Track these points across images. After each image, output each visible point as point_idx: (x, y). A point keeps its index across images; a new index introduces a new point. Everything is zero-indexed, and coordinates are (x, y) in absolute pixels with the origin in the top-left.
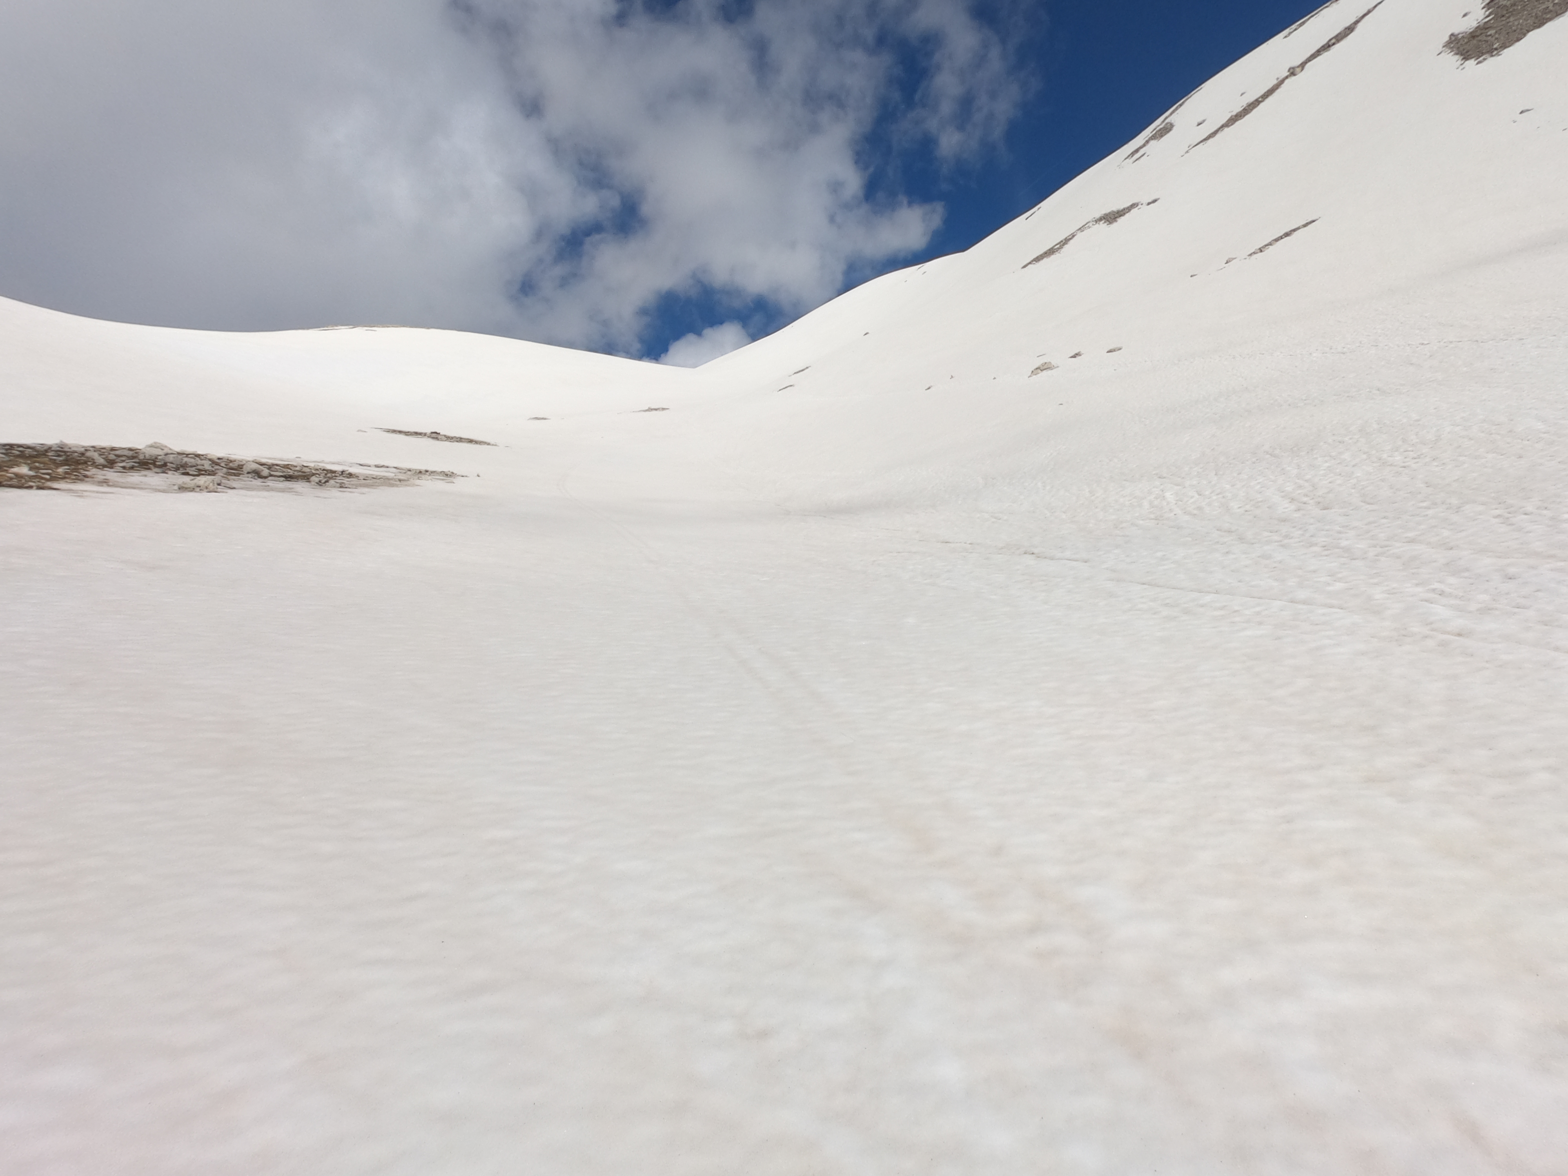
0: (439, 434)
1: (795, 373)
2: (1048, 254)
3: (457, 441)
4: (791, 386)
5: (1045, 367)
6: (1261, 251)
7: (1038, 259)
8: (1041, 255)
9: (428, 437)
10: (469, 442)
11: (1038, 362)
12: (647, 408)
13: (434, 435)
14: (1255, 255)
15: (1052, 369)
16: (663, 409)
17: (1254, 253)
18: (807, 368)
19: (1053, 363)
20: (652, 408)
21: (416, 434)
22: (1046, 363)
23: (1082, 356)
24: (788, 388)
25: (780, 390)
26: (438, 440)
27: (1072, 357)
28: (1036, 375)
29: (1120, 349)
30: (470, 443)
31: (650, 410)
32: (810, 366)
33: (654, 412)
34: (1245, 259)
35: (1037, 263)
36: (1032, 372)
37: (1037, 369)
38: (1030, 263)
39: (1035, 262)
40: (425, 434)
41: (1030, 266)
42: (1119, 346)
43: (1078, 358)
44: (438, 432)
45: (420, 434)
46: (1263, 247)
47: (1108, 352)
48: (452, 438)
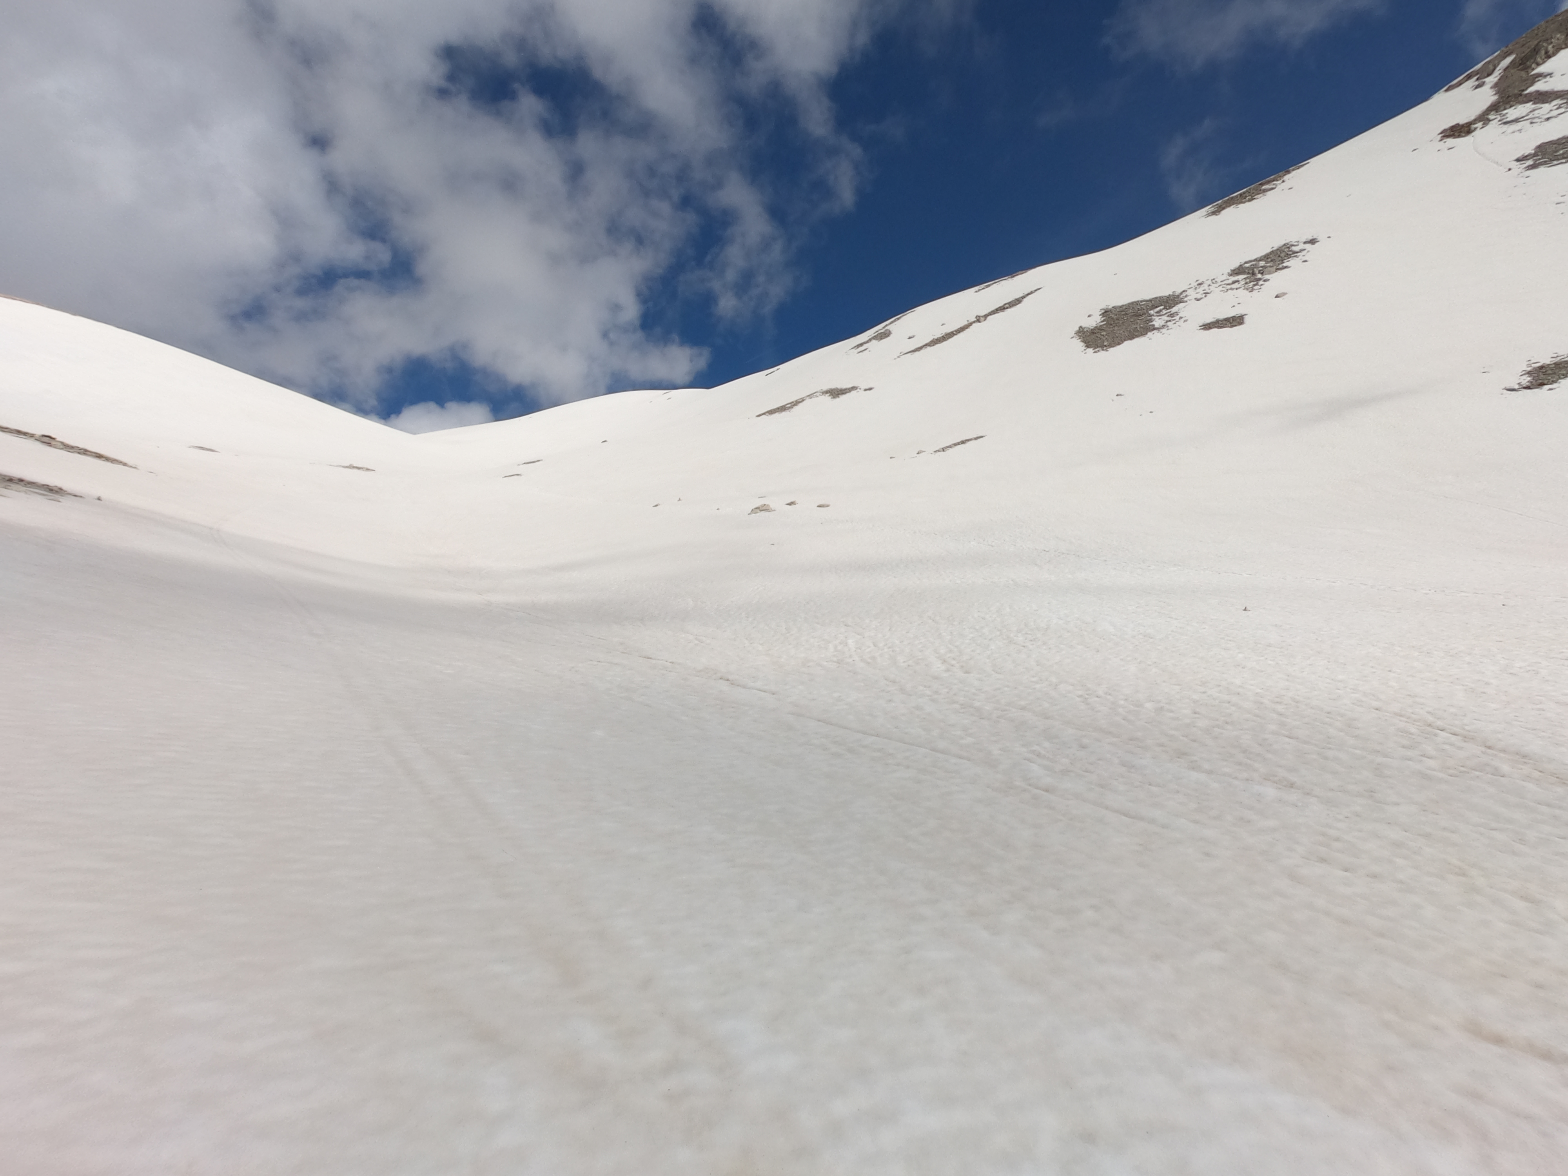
1: (525, 463)
2: (779, 410)
3: (79, 453)
4: (518, 475)
5: (764, 508)
6: (943, 451)
7: (771, 412)
8: (774, 410)
11: (759, 503)
12: (348, 465)
14: (939, 453)
15: (769, 511)
16: (368, 469)
17: (939, 451)
18: (539, 461)
19: (771, 506)
20: (355, 466)
21: (19, 432)
22: (765, 505)
23: (796, 505)
24: (515, 477)
25: (505, 477)
26: (51, 446)
27: (788, 504)
28: (755, 513)
29: (828, 506)
30: (97, 458)
31: (351, 467)
32: (542, 460)
33: (356, 471)
34: (931, 454)
35: (770, 416)
36: (752, 510)
37: (756, 508)
38: (764, 414)
39: (768, 414)
40: (32, 436)
41: (763, 416)
42: (827, 503)
43: (793, 506)
44: (53, 436)
45: (25, 434)
46: (945, 448)
47: (818, 506)
48: (73, 447)
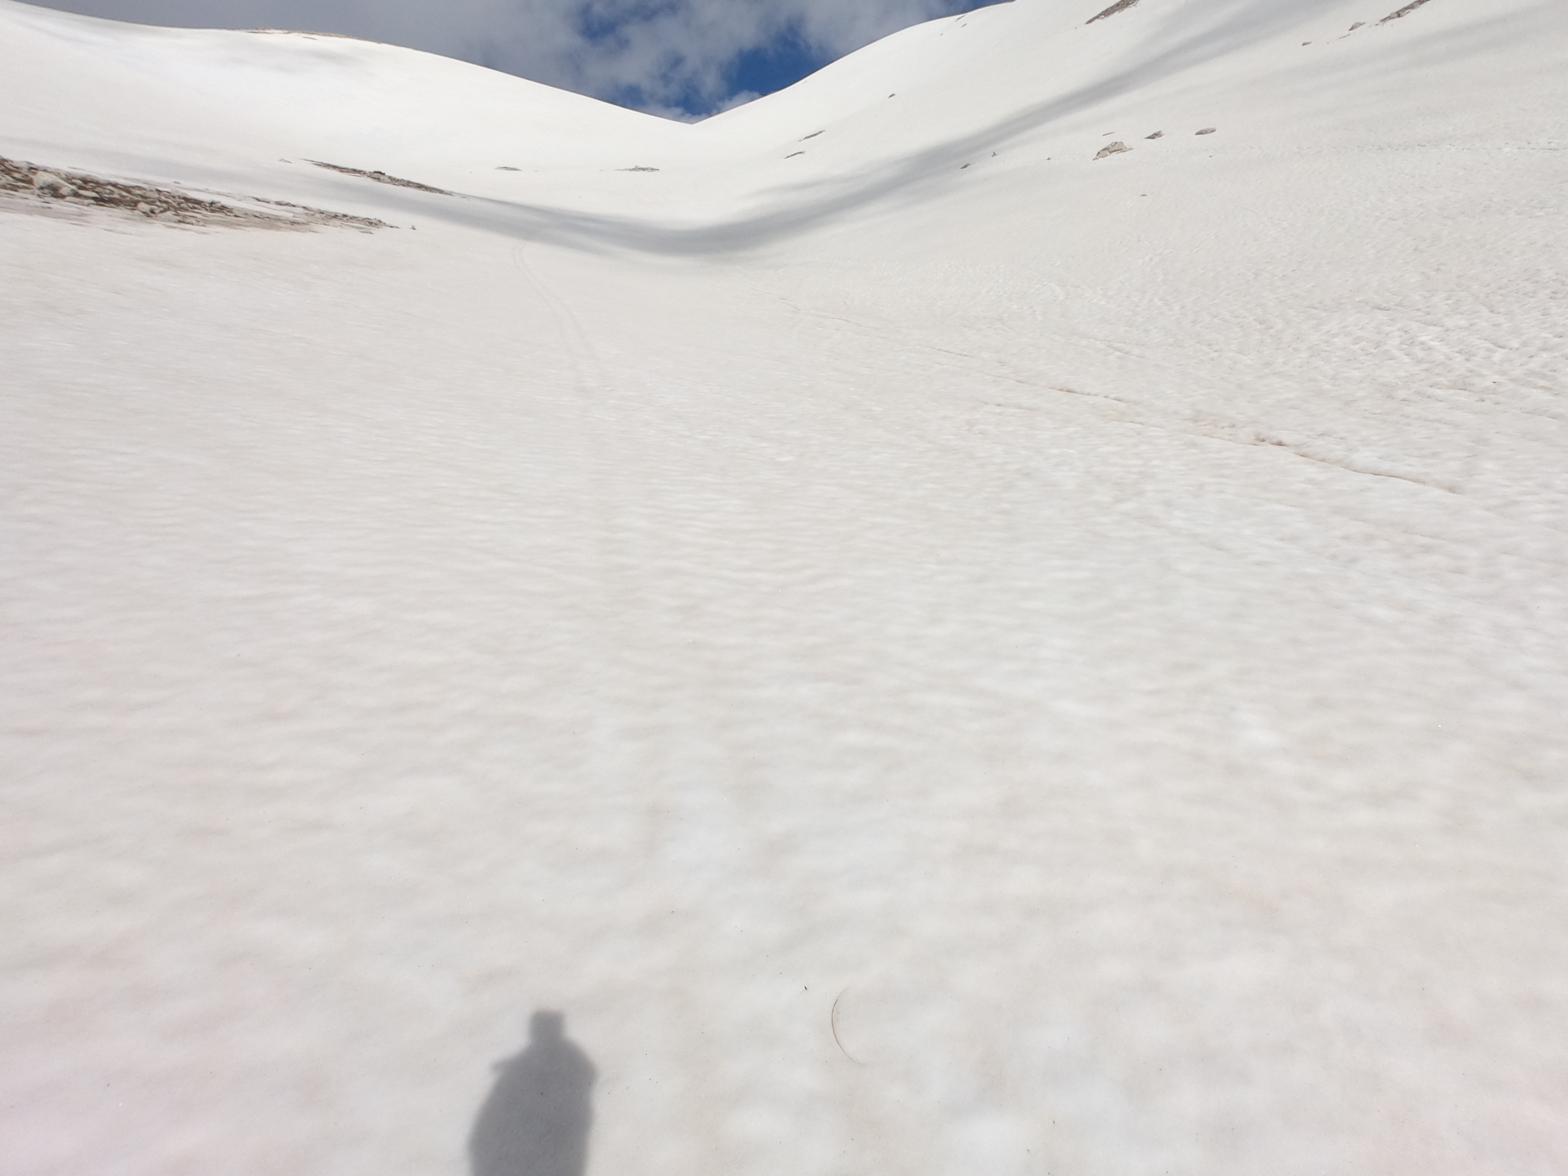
0: (384, 174)
1: (806, 138)
2: (1120, 6)
3: (403, 185)
4: (801, 153)
5: (1116, 148)
6: (1399, 16)
7: (1107, 13)
8: (1112, 8)
9: (368, 176)
10: (418, 187)
11: (1106, 142)
12: (634, 167)
13: (376, 175)
14: (1391, 21)
15: (1124, 152)
16: (652, 169)
17: (1389, 18)
18: (821, 132)
19: (1126, 144)
20: (640, 167)
21: (355, 171)
22: (1116, 143)
23: (1163, 137)
24: (797, 155)
25: (788, 157)
26: (380, 181)
27: (1149, 138)
28: (1103, 157)
29: (1213, 131)
30: (418, 189)
31: (637, 169)
32: (824, 131)
33: (642, 172)
34: (1377, 25)
35: (1105, 18)
36: (1099, 153)
37: (1104, 150)
38: (1097, 17)
39: (1103, 16)
40: (365, 173)
41: (1097, 21)
42: (1211, 127)
43: (1157, 139)
44: (383, 172)
45: (359, 172)
46: (1400, 11)
47: (1197, 134)
48: (398, 180)
